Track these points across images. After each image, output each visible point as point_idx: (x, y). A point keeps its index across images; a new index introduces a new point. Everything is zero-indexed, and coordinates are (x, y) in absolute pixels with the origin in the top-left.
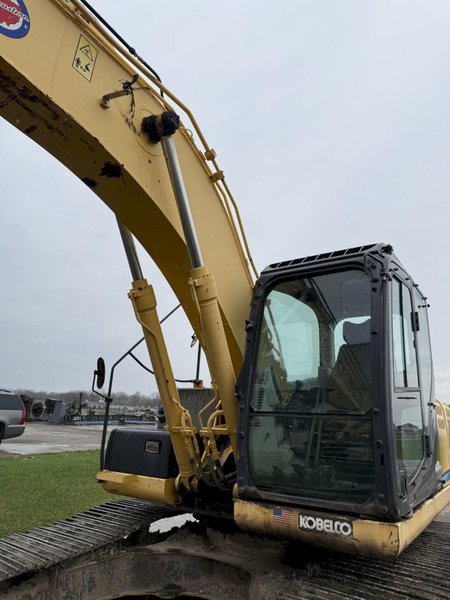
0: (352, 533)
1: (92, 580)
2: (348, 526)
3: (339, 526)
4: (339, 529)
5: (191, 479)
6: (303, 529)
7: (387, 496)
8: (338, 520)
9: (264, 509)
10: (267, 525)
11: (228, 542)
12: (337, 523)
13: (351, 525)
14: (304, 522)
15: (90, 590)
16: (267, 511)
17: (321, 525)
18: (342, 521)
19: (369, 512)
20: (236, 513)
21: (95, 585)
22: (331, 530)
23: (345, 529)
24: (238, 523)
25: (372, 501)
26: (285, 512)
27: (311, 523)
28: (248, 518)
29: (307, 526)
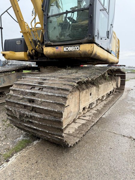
0: (79, 49)
1: (4, 80)
2: (78, 47)
3: (76, 48)
4: (76, 49)
5: (32, 50)
6: (65, 51)
7: (91, 35)
8: (75, 46)
9: (53, 48)
10: (54, 53)
11: (46, 70)
12: (75, 47)
13: (80, 47)
14: (65, 49)
15: (4, 83)
16: (54, 48)
17: (70, 49)
18: (77, 46)
19: (85, 41)
20: (44, 51)
21: (5, 82)
22: (73, 50)
23: (78, 48)
24: (45, 55)
25: (86, 37)
26: (59, 47)
27: (67, 49)
28: (48, 52)
29: (66, 50)
